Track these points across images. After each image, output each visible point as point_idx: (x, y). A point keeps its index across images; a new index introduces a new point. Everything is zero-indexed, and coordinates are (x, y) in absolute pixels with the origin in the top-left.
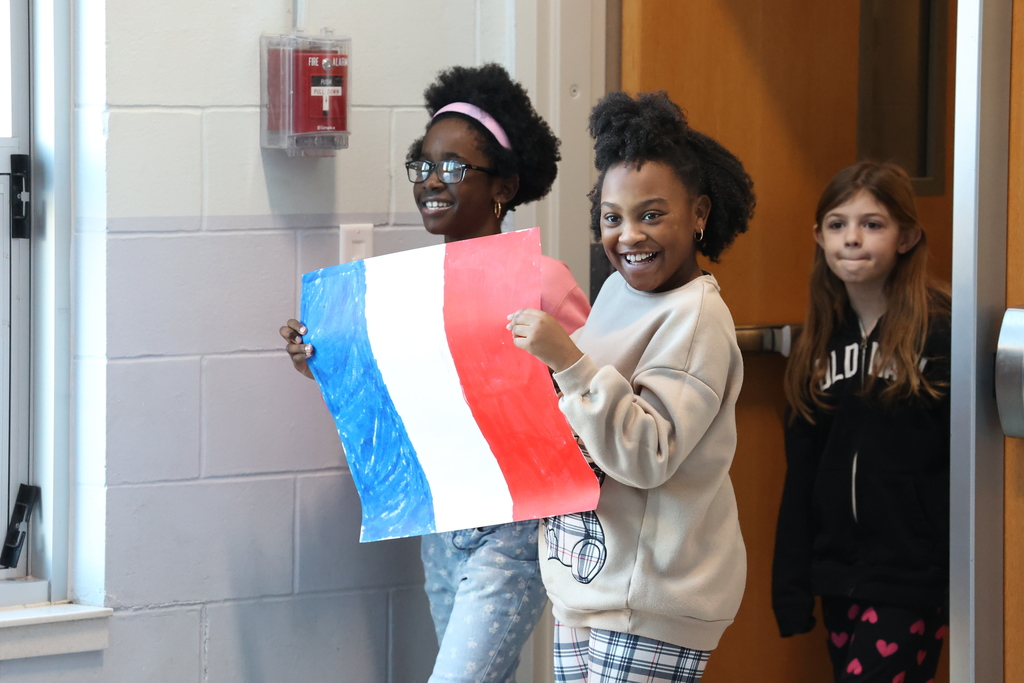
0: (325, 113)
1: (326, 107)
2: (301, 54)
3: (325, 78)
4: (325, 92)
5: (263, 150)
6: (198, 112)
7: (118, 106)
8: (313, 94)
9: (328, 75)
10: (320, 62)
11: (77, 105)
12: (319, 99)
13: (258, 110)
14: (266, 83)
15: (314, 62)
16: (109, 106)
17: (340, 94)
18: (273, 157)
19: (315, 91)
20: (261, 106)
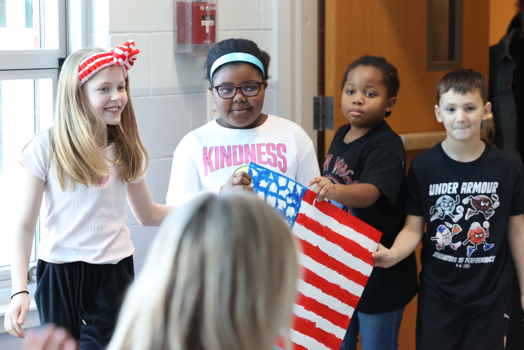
0: (207, 34)
1: (207, 31)
2: (195, 4)
3: (207, 16)
4: (207, 23)
5: (175, 53)
6: (147, 35)
7: (115, 32)
8: (202, 24)
9: (209, 14)
10: (205, 8)
11: (91, 32)
12: (204, 27)
13: (172, 33)
14: (176, 19)
15: (202, 8)
16: (111, 32)
17: (213, 24)
18: (181, 57)
19: (203, 23)
20: (174, 31)
